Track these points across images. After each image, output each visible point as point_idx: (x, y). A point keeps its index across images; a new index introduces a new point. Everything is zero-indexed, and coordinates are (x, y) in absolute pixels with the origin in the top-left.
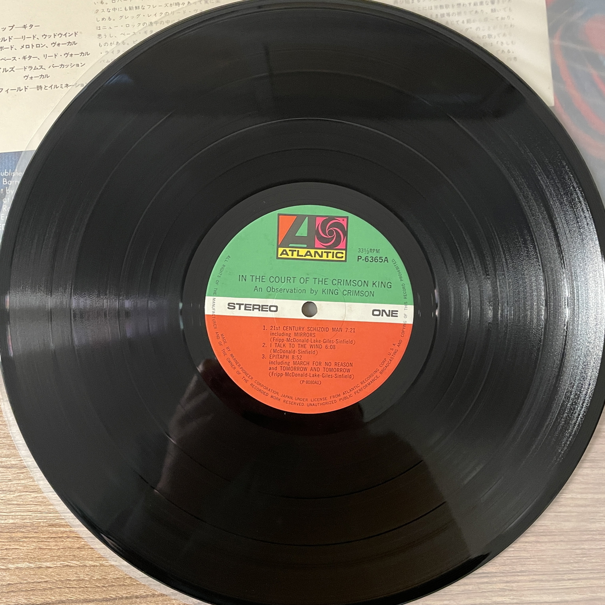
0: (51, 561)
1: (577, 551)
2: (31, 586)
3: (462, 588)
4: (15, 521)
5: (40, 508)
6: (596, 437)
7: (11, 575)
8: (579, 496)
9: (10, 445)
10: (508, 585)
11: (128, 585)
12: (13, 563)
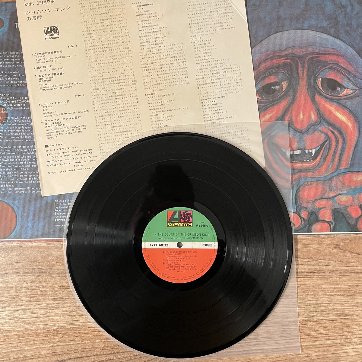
0: (90, 340)
1: (282, 329)
2: (82, 350)
3: (240, 345)
4: (77, 326)
5: (85, 321)
6: (287, 287)
7: (75, 346)
8: (281, 309)
9: (73, 299)
10: (257, 343)
11: (118, 348)
12: (76, 342)
